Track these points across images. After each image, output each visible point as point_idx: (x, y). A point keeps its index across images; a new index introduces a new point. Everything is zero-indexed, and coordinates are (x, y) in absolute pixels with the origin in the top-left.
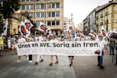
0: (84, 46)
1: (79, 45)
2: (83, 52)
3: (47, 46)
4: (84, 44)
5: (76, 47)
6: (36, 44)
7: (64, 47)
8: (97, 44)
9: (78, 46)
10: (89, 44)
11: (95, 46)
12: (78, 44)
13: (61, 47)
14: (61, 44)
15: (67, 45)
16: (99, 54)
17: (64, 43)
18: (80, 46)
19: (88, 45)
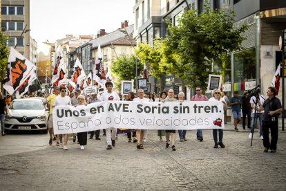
0: (195, 112)
1: (186, 109)
2: (192, 122)
3: (124, 111)
4: (195, 107)
5: (181, 112)
6: (99, 108)
7: (159, 112)
8: (216, 107)
9: (184, 112)
10: (202, 107)
11: (213, 111)
12: (184, 108)
13: (153, 112)
14: (153, 108)
15: (165, 110)
16: (220, 126)
17: (159, 105)
18: (188, 112)
19: (201, 109)
